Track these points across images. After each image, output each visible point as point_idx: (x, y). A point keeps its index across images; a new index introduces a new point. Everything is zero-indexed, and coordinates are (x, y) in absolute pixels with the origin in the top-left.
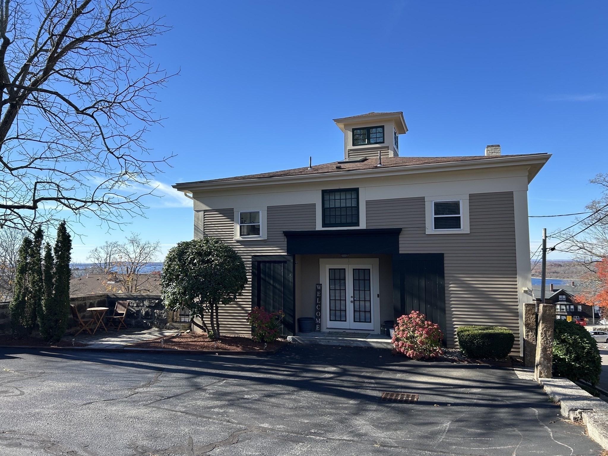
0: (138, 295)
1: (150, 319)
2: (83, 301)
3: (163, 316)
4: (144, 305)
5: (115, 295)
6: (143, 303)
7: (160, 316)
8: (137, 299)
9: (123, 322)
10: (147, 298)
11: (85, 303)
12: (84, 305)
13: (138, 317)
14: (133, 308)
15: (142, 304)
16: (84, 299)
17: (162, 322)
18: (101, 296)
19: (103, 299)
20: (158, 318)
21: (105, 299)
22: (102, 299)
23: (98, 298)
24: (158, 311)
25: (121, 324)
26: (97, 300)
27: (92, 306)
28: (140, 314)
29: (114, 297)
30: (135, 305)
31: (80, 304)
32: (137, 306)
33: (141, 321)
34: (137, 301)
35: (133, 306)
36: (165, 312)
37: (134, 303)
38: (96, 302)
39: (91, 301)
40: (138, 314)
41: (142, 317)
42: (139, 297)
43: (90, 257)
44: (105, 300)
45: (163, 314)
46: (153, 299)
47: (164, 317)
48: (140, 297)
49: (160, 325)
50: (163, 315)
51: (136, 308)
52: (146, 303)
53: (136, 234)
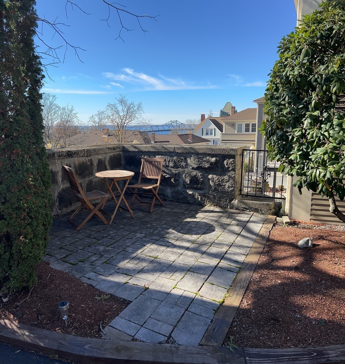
0: (177, 148)
1: (200, 189)
2: (87, 157)
3: (227, 186)
4: (187, 165)
5: (135, 147)
6: (186, 161)
7: (219, 185)
8: (174, 154)
9: (157, 196)
10: (193, 153)
11: (91, 160)
12: (89, 163)
13: (178, 185)
14: (168, 170)
15: (183, 164)
16: (89, 153)
17: (224, 197)
18: (114, 149)
19: (118, 153)
20: (215, 189)
21: (120, 153)
22: (115, 153)
23: (110, 151)
24: (215, 176)
25: (155, 198)
26: (109, 155)
27: (102, 167)
28: (181, 180)
29: (134, 150)
30: (171, 164)
31: (83, 162)
32: (176, 166)
33: (183, 191)
34: (175, 158)
35: (168, 166)
36: (229, 180)
37: (169, 161)
38: (108, 158)
39: (100, 157)
40: (178, 180)
41: (184, 185)
42: (177, 151)
43: (90, 121)
44: (120, 155)
45: (227, 182)
46: (206, 155)
47: (229, 187)
48: (179, 151)
49: (220, 200)
50: (225, 185)
51: (172, 169)
52: (192, 162)
53: (123, 96)
